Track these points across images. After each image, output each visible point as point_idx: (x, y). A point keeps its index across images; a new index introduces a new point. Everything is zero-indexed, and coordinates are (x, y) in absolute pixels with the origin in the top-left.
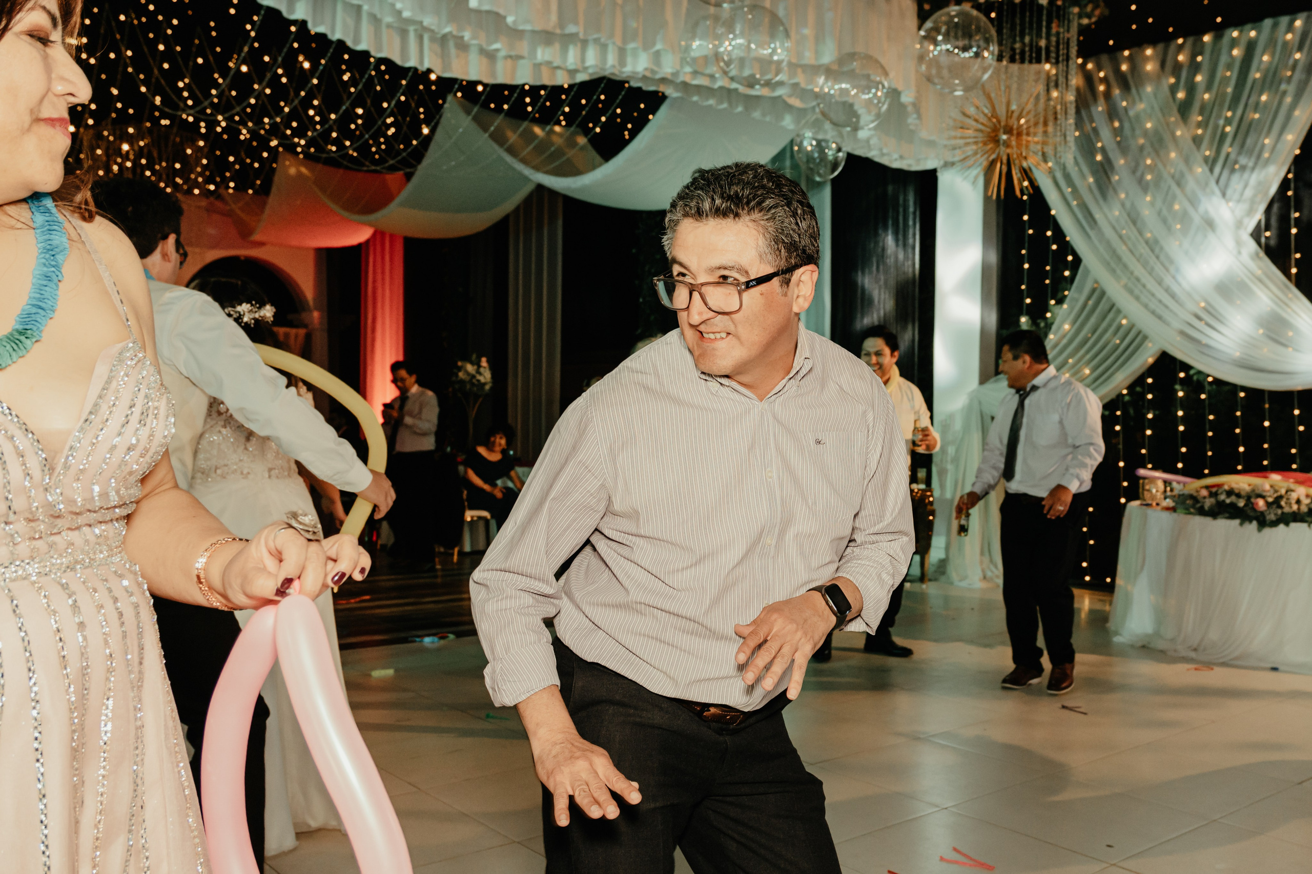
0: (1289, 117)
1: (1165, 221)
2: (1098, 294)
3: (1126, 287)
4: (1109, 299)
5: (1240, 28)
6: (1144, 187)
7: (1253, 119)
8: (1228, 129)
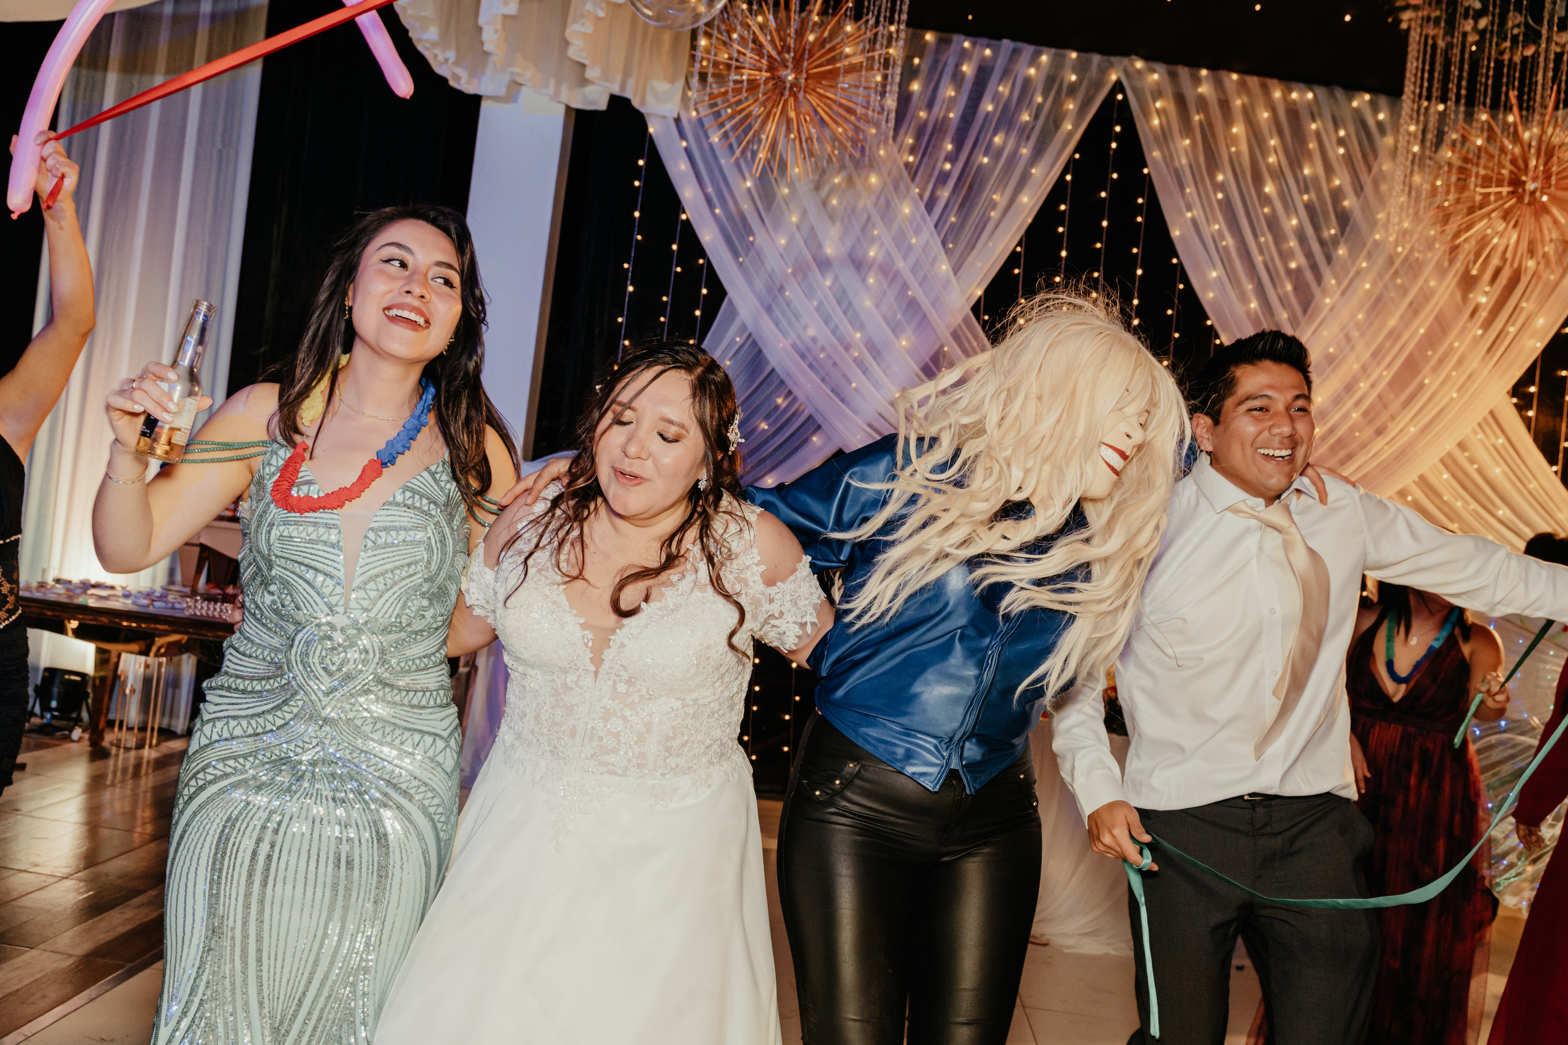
0: (1026, 176)
2: (751, 351)
4: (768, 363)
5: (972, 39)
7: (981, 166)
8: (948, 166)
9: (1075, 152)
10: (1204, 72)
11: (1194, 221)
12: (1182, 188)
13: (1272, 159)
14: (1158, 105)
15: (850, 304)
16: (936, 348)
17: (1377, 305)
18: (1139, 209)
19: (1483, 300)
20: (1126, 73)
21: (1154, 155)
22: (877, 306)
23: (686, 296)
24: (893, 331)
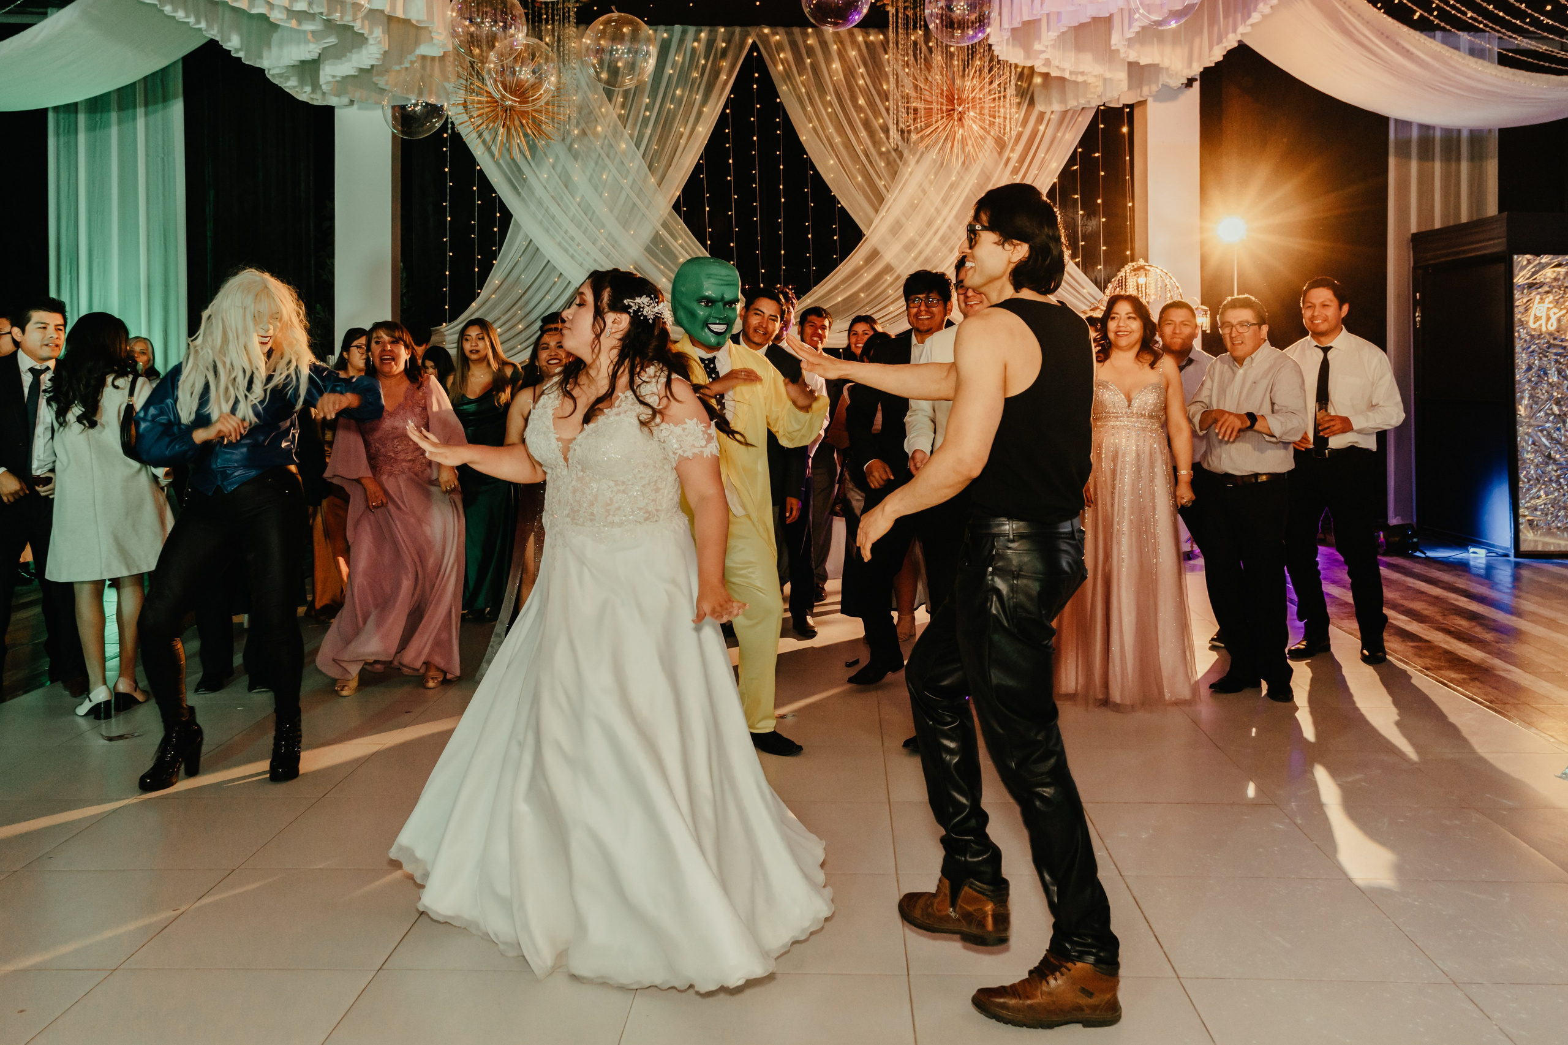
0: (700, 114)
1: (596, 190)
2: (532, 251)
3: (560, 244)
4: (545, 257)
5: (655, 27)
6: (576, 156)
7: (669, 110)
8: (648, 113)
9: (730, 94)
10: (810, 30)
11: (814, 129)
12: (804, 108)
13: (861, 82)
14: (782, 56)
15: (594, 212)
16: (654, 232)
17: (942, 166)
18: (777, 126)
19: (1011, 155)
20: (758, 35)
21: (783, 89)
22: (611, 211)
23: (487, 220)
24: (624, 227)
